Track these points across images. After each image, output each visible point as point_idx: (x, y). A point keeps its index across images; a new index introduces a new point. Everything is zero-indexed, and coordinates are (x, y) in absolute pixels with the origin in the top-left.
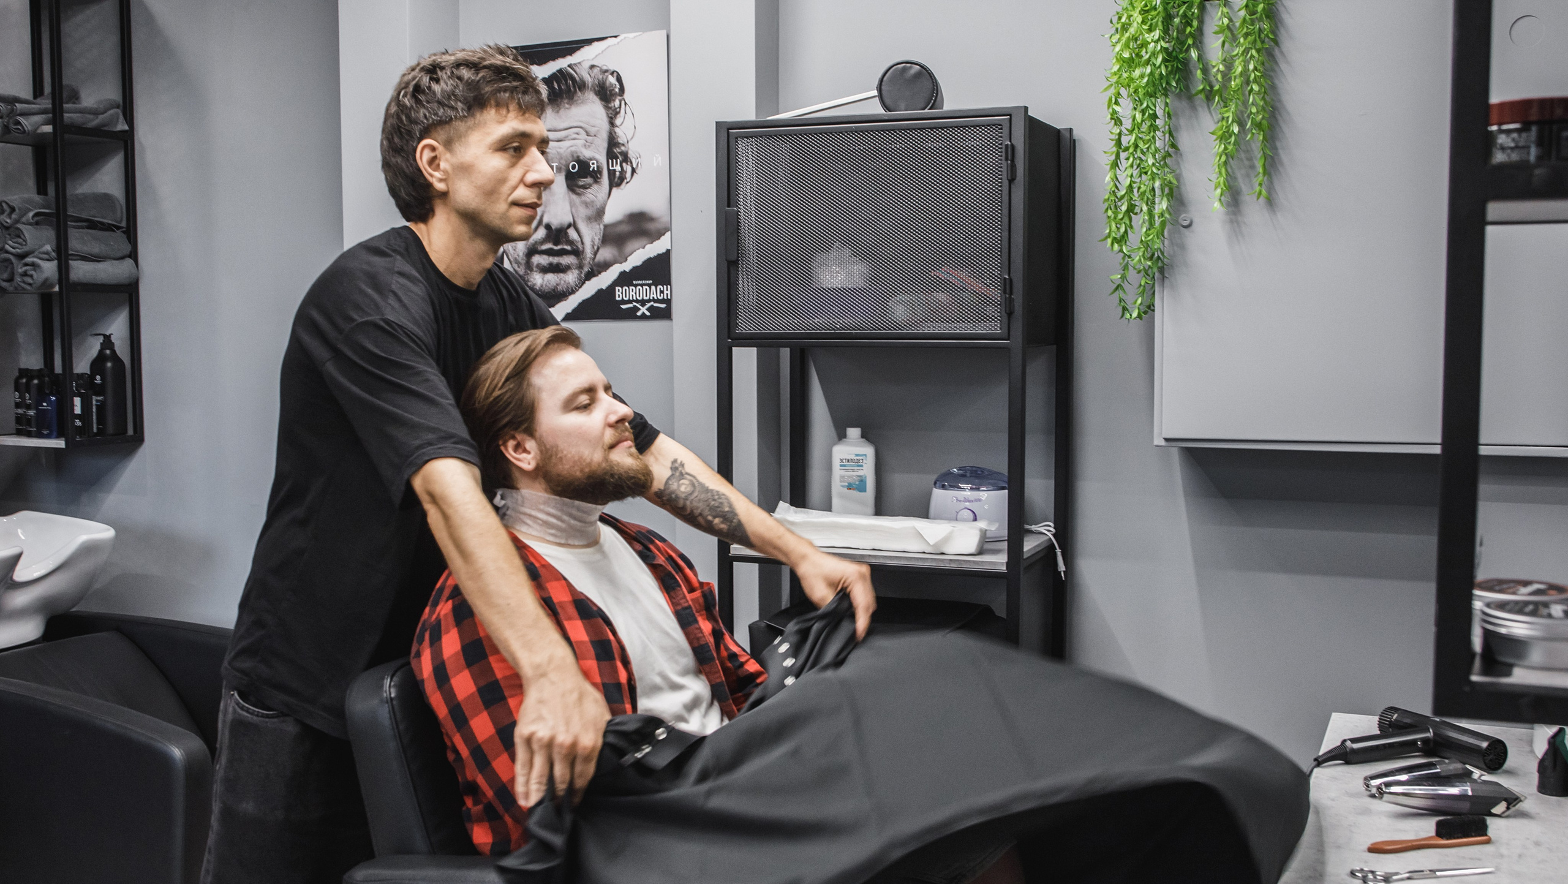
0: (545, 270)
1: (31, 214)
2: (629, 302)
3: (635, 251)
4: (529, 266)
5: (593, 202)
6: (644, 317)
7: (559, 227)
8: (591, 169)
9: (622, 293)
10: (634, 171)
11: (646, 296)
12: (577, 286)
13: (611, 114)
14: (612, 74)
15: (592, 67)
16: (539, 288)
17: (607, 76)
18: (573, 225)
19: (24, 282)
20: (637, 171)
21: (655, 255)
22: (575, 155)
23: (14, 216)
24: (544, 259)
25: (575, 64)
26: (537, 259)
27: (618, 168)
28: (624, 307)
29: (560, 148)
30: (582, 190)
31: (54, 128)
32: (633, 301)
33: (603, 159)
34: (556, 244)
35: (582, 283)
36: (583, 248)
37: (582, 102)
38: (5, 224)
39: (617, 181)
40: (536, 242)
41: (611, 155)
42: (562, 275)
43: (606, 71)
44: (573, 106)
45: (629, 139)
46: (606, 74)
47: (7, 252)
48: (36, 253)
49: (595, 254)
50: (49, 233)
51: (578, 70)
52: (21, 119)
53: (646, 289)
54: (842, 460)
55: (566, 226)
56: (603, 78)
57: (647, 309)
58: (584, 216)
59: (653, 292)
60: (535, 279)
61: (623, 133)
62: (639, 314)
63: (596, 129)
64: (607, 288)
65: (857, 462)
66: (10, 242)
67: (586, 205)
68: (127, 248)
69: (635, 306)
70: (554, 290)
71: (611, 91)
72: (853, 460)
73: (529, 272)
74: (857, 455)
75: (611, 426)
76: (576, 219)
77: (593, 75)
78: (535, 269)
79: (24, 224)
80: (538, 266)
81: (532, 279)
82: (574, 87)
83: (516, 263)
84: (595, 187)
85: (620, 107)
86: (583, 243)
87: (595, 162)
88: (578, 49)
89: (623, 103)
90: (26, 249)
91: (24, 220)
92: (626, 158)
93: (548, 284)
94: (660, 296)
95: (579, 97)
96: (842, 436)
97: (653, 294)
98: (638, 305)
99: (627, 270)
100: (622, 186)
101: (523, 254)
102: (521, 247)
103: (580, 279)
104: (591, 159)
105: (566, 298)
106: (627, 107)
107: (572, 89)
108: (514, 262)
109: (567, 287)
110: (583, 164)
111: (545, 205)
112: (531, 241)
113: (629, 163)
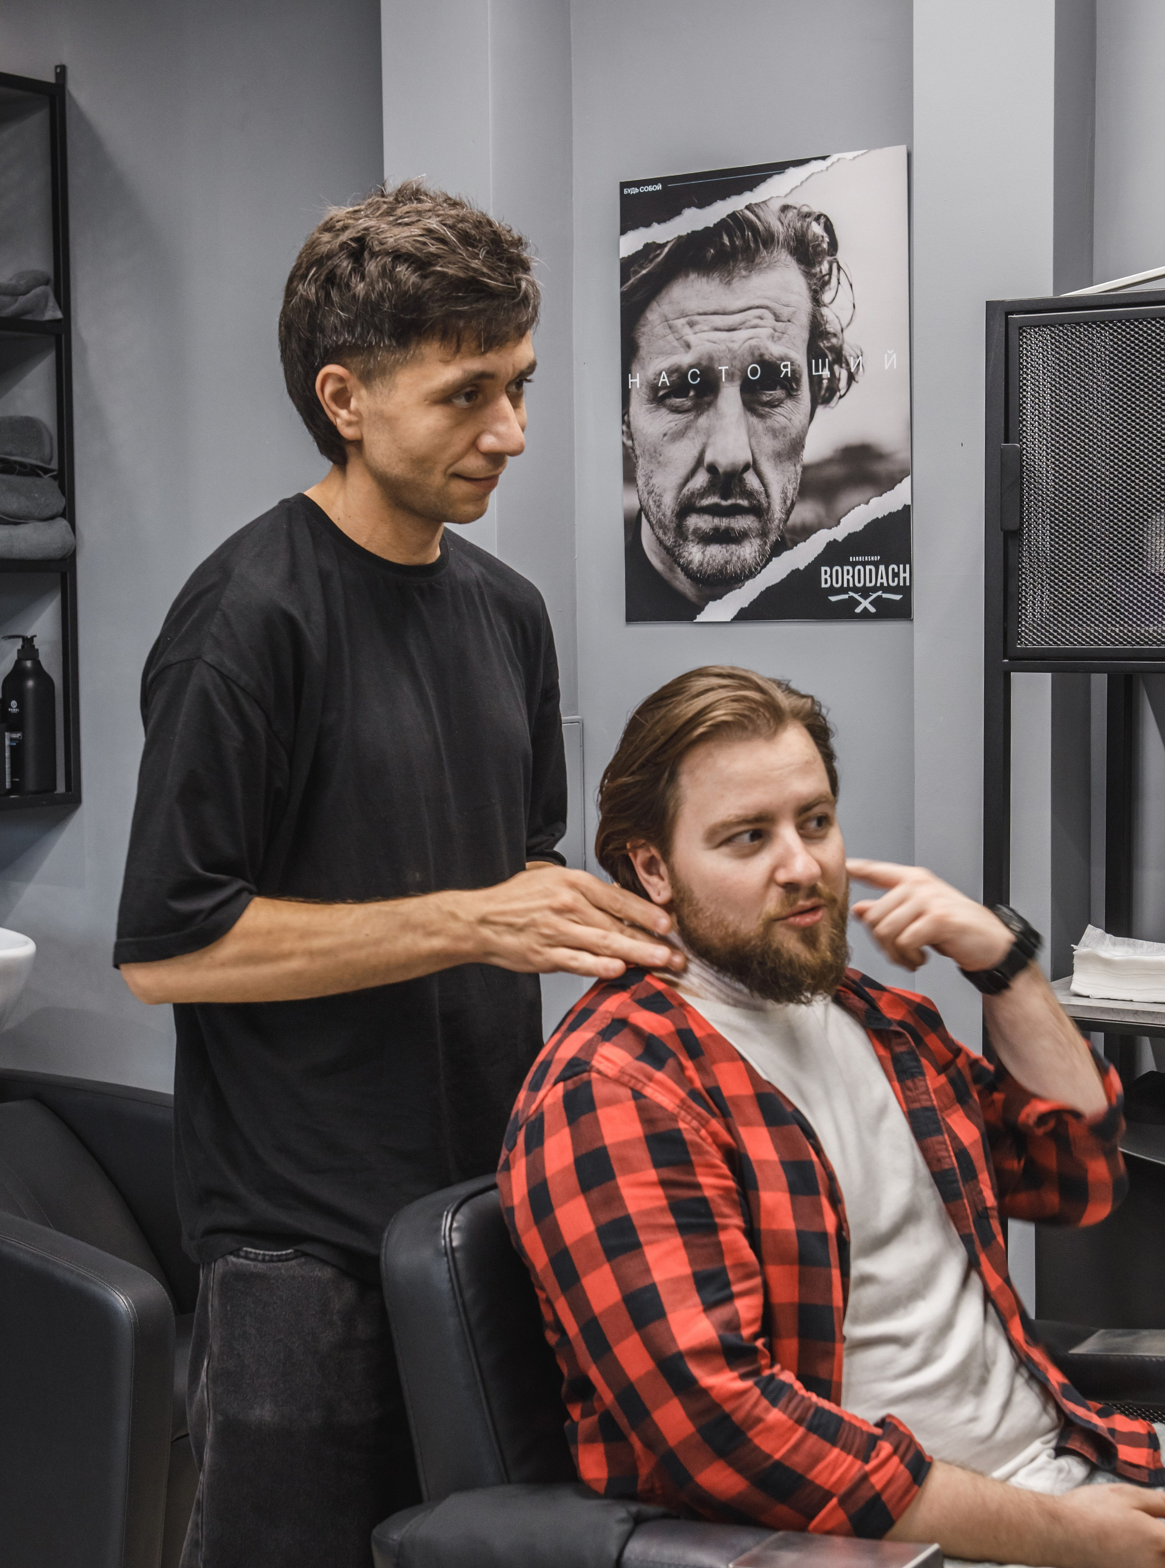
0: (707, 538)
3: (852, 508)
4: (681, 533)
5: (784, 428)
6: (865, 615)
7: (729, 469)
8: (782, 375)
9: (831, 576)
10: (851, 378)
11: (871, 581)
12: (758, 564)
13: (815, 284)
14: (818, 219)
15: (785, 208)
16: (698, 568)
17: (809, 224)
18: (753, 466)
20: (856, 379)
22: (757, 353)
24: (705, 521)
25: (757, 205)
26: (694, 522)
27: (826, 373)
28: (833, 599)
29: (733, 341)
30: (767, 409)
33: (800, 357)
34: (725, 497)
35: (765, 560)
36: (769, 504)
37: (768, 267)
39: (823, 394)
40: (693, 494)
41: (814, 352)
42: (733, 547)
43: (808, 215)
44: (754, 272)
45: (844, 326)
46: (808, 220)
49: (788, 512)
51: (761, 214)
53: (870, 570)
55: (741, 468)
56: (802, 225)
57: (871, 603)
58: (771, 453)
59: (883, 576)
60: (691, 553)
61: (833, 316)
62: (858, 610)
63: (791, 309)
67: (774, 433)
68: (59, 503)
70: (721, 571)
71: (815, 247)
73: (681, 542)
76: (757, 456)
77: (786, 222)
78: (690, 537)
80: (696, 531)
81: (686, 554)
82: (756, 242)
83: (660, 528)
84: (789, 404)
85: (830, 273)
86: (768, 496)
87: (789, 363)
88: (763, 179)
89: (835, 266)
92: (839, 357)
93: (711, 562)
94: (893, 581)
95: (764, 258)
97: (882, 578)
98: (856, 596)
100: (833, 403)
101: (673, 513)
102: (669, 502)
103: (762, 553)
104: (782, 360)
105: (740, 584)
106: (842, 272)
107: (752, 245)
108: (657, 525)
109: (743, 566)
110: (768, 367)
111: (708, 433)
112: (685, 491)
113: (843, 365)
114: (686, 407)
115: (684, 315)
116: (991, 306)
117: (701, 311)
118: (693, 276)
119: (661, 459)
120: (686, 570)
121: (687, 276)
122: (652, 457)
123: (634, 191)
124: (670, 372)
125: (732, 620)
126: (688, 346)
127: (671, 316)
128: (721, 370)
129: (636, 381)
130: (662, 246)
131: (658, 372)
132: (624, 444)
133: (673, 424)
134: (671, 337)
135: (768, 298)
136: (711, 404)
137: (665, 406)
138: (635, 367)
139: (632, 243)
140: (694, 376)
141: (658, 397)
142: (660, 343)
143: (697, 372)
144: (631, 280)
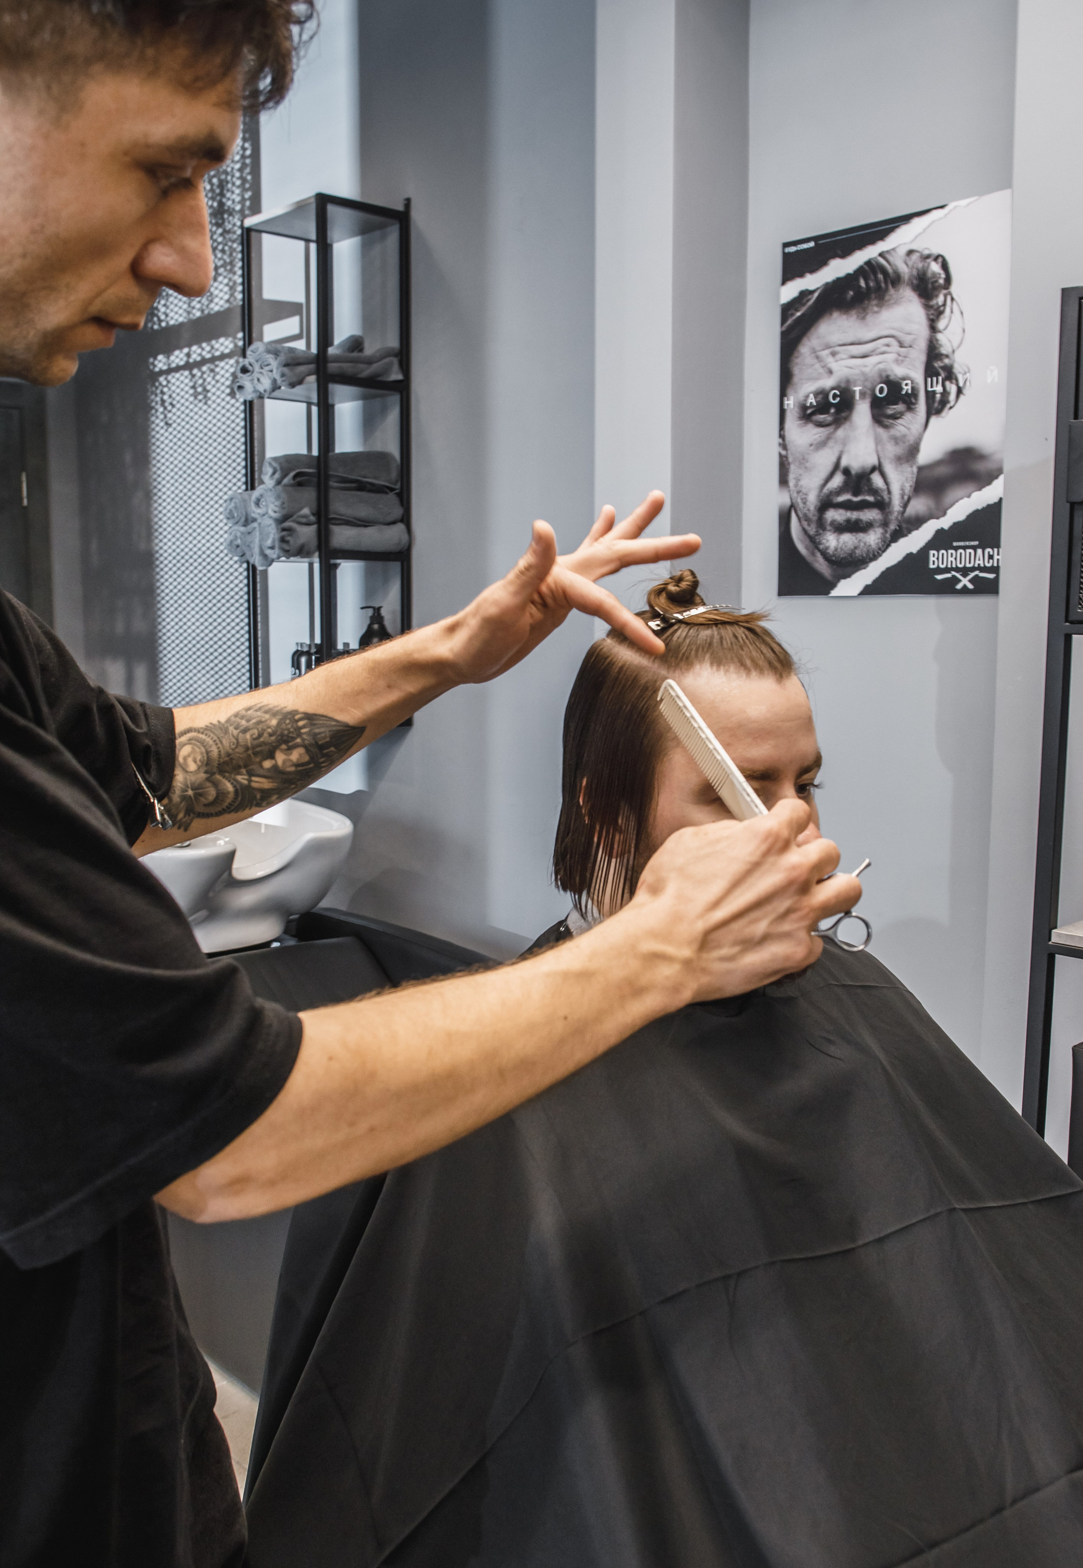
3: (957, 501)
4: (821, 524)
5: (904, 436)
6: (965, 591)
7: (860, 471)
8: (904, 392)
9: (938, 559)
10: (960, 391)
11: (970, 563)
12: (880, 549)
13: (932, 314)
14: (936, 259)
15: (910, 252)
16: (833, 552)
17: (929, 264)
18: (878, 468)
19: (282, 548)
20: (964, 391)
21: (984, 505)
22: (884, 374)
23: (275, 477)
25: (888, 252)
26: (834, 515)
27: (939, 389)
28: (939, 577)
29: (866, 366)
30: (891, 421)
32: (952, 569)
33: (918, 375)
34: (855, 494)
35: (886, 545)
36: (890, 499)
37: (895, 303)
39: (936, 406)
41: (930, 372)
42: (861, 535)
43: (928, 257)
44: (884, 308)
45: (955, 347)
46: (928, 260)
49: (905, 506)
50: (309, 495)
51: (891, 259)
53: (970, 553)
55: (869, 470)
56: (923, 267)
57: (970, 581)
59: (980, 558)
60: (828, 541)
61: (946, 340)
62: (959, 586)
63: (912, 337)
64: (919, 552)
66: (273, 507)
67: (896, 440)
68: (398, 512)
69: (954, 576)
70: (851, 555)
71: (933, 283)
73: (821, 532)
76: (882, 460)
77: (910, 264)
78: (828, 528)
80: (833, 523)
81: (824, 541)
82: (886, 283)
83: (806, 520)
84: (908, 416)
85: (944, 305)
86: (889, 492)
87: (909, 382)
88: (892, 230)
89: (949, 298)
90: (284, 512)
92: (950, 375)
93: (844, 547)
94: (989, 562)
95: (891, 295)
97: (979, 560)
98: (958, 575)
99: (946, 527)
100: (944, 414)
101: (815, 508)
102: (813, 499)
103: (884, 540)
104: (904, 379)
105: (865, 566)
106: (954, 303)
107: (883, 285)
108: (804, 518)
109: (868, 551)
110: (894, 385)
111: (845, 443)
112: (825, 490)
113: (954, 381)
114: (827, 422)
115: (828, 347)
116: (1065, 292)
117: (841, 342)
118: (836, 314)
119: (808, 465)
120: (824, 554)
121: (831, 315)
122: (801, 464)
123: (792, 249)
124: (816, 394)
125: (859, 595)
126: (830, 372)
127: (818, 348)
128: (854, 391)
129: (790, 403)
130: (812, 292)
131: (807, 395)
132: (780, 455)
133: (817, 436)
134: (818, 366)
135: (893, 329)
136: (847, 419)
137: (811, 421)
138: (790, 391)
139: (790, 291)
140: (835, 396)
141: (807, 415)
142: (810, 370)
143: (838, 393)
144: (789, 322)
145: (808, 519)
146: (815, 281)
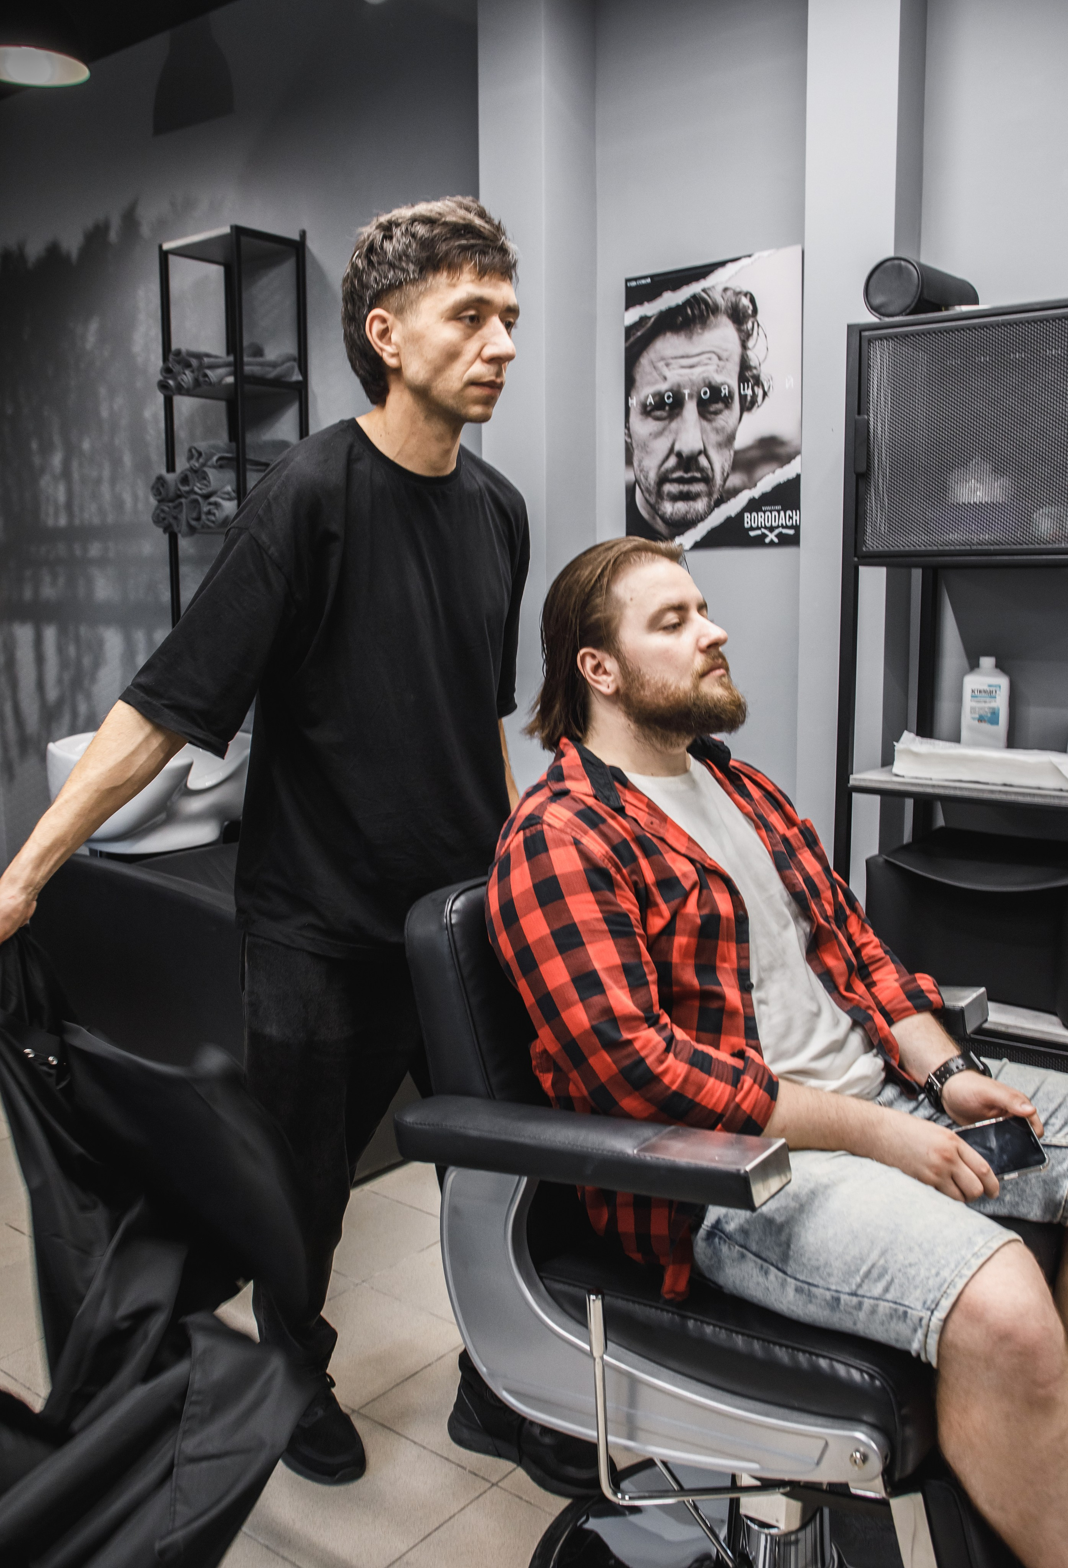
0: (675, 498)
1: (215, 458)
2: (758, 528)
3: (765, 477)
4: (660, 495)
5: (723, 428)
6: (772, 544)
7: (690, 454)
8: (723, 395)
9: (751, 520)
10: (765, 394)
11: (775, 522)
12: (706, 513)
13: (744, 336)
14: (746, 295)
15: (726, 290)
16: (670, 516)
17: (740, 300)
18: (704, 452)
19: (208, 520)
20: (768, 394)
21: (786, 480)
22: (707, 382)
23: (201, 460)
24: (674, 488)
25: (709, 289)
26: (669, 488)
27: (749, 392)
28: (752, 534)
29: (693, 374)
30: (713, 416)
31: (236, 379)
32: (762, 527)
33: (734, 383)
34: (686, 471)
35: (710, 510)
36: (713, 476)
37: (715, 327)
38: (194, 468)
39: (748, 405)
40: (668, 471)
41: (742, 379)
42: (691, 503)
43: (740, 293)
44: (707, 330)
45: (761, 361)
46: (739, 296)
47: (196, 493)
48: (219, 493)
49: (725, 480)
50: (230, 475)
51: (711, 293)
52: (209, 372)
53: (776, 515)
54: (973, 691)
55: (696, 454)
56: (737, 300)
57: (776, 536)
58: (715, 443)
59: (783, 519)
60: (666, 508)
61: (755, 356)
62: (767, 540)
63: (729, 353)
64: (737, 515)
65: (990, 694)
66: (199, 485)
67: (717, 431)
69: (764, 533)
70: (684, 519)
71: (743, 314)
72: (985, 692)
73: (660, 501)
74: (990, 686)
75: (703, 651)
76: (707, 446)
77: (726, 298)
78: (665, 497)
79: (210, 467)
80: (669, 494)
81: (662, 508)
82: (708, 312)
83: (648, 492)
84: (726, 413)
85: (754, 329)
86: (713, 470)
87: (727, 387)
88: (713, 272)
89: (757, 324)
90: (210, 489)
91: (209, 463)
92: (757, 381)
93: (678, 512)
94: (789, 521)
95: (713, 321)
96: (974, 665)
98: (766, 532)
99: (757, 497)
100: (754, 411)
101: (655, 482)
102: (652, 476)
103: (709, 506)
104: (722, 384)
105: (695, 526)
106: (760, 328)
107: (705, 313)
108: (646, 491)
109: (697, 515)
110: (715, 390)
111: (677, 433)
112: (663, 469)
113: (761, 387)
114: (664, 417)
115: (663, 359)
116: (850, 327)
117: (674, 356)
118: (669, 335)
119: (648, 450)
120: (663, 518)
121: (666, 334)
122: (642, 448)
123: (633, 284)
124: (655, 395)
125: (692, 548)
126: (665, 378)
127: (654, 360)
128: (685, 394)
129: (634, 402)
130: (649, 318)
131: (647, 396)
132: (626, 442)
133: (656, 428)
134: (655, 374)
135: (714, 346)
136: (679, 414)
137: (651, 416)
138: (633, 394)
139: (632, 316)
140: (669, 397)
141: (647, 411)
142: (649, 377)
143: (671, 395)
144: (632, 339)
145: (648, 490)
146: (651, 309)
